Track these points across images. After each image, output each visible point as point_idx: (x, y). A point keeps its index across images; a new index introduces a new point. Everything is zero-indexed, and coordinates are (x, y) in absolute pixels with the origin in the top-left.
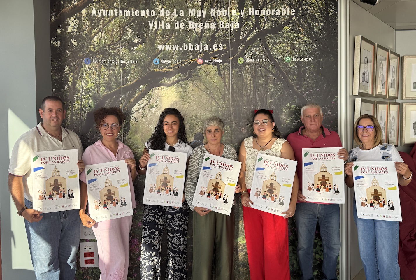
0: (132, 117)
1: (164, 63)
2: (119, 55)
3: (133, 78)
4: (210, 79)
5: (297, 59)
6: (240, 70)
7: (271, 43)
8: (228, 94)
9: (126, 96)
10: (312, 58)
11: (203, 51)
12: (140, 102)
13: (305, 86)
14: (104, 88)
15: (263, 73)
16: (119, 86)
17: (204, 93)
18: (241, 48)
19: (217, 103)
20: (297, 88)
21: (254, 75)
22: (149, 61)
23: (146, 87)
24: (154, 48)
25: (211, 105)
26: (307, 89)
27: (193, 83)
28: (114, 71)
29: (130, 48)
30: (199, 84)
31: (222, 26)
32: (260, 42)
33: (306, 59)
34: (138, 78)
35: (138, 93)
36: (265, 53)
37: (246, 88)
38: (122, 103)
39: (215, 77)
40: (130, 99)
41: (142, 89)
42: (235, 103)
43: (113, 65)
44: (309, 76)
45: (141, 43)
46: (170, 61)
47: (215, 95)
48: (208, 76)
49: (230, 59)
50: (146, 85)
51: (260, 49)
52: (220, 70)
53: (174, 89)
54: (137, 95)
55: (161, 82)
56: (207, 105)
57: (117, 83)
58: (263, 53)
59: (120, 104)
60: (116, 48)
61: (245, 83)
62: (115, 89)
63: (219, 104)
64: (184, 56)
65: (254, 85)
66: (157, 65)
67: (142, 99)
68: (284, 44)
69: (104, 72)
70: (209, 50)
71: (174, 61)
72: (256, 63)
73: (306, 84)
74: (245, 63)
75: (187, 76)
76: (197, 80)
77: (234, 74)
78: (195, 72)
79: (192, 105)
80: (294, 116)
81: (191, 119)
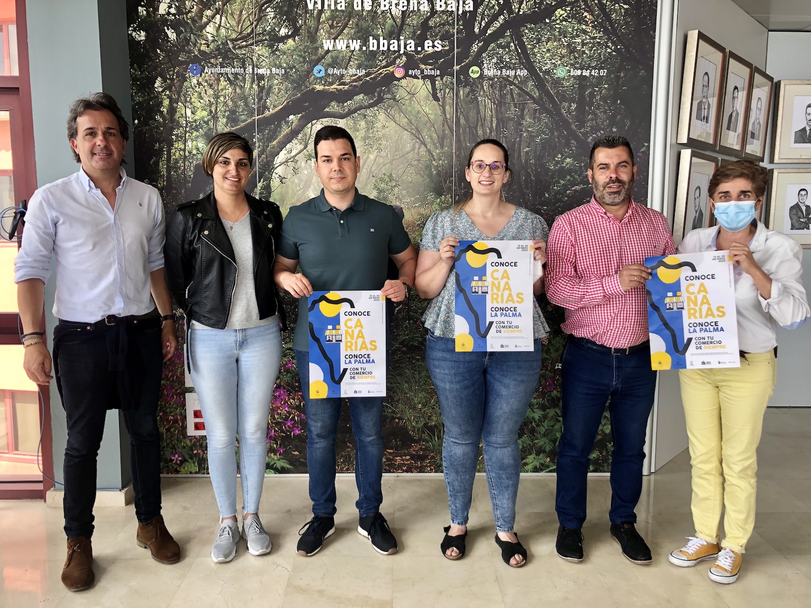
0: (274, 174)
1: (333, 75)
2: (251, 59)
3: (276, 101)
4: (417, 107)
5: (579, 72)
6: (472, 91)
7: (530, 40)
8: (449, 135)
9: (263, 135)
10: (606, 71)
11: (405, 53)
12: (288, 146)
13: (590, 123)
14: (225, 120)
15: (515, 96)
16: (252, 116)
17: (406, 132)
18: (475, 48)
19: (429, 151)
20: (576, 126)
21: (498, 100)
22: (306, 71)
23: (300, 119)
24: (315, 45)
25: (419, 155)
26: (595, 129)
27: (385, 113)
28: (242, 89)
29: (271, 46)
30: (398, 115)
31: (441, 6)
32: (512, 38)
33: (595, 73)
34: (285, 102)
35: (285, 130)
36: (520, 58)
37: (482, 125)
38: (257, 148)
39: (426, 103)
40: (271, 142)
41: (292, 123)
42: (462, 151)
43: (240, 78)
44: (599, 105)
45: (292, 36)
46: (344, 72)
47: (426, 137)
48: (414, 101)
49: (456, 68)
50: (300, 115)
51: (510, 51)
52: (436, 90)
53: (352, 124)
54: (283, 133)
55: (327, 110)
56: (410, 156)
57: (248, 111)
58: (516, 59)
60: (246, 46)
61: (482, 115)
62: (244, 121)
63: (432, 154)
64: (371, 62)
65: (497, 119)
66: (321, 78)
67: (293, 141)
68: (555, 44)
69: (224, 91)
70: (417, 52)
71: (352, 71)
72: (503, 78)
73: (592, 120)
74: (482, 76)
75: (375, 99)
76: (393, 107)
77: (462, 97)
78: (389, 93)
79: (383, 153)
80: (569, 177)
81: (382, 180)
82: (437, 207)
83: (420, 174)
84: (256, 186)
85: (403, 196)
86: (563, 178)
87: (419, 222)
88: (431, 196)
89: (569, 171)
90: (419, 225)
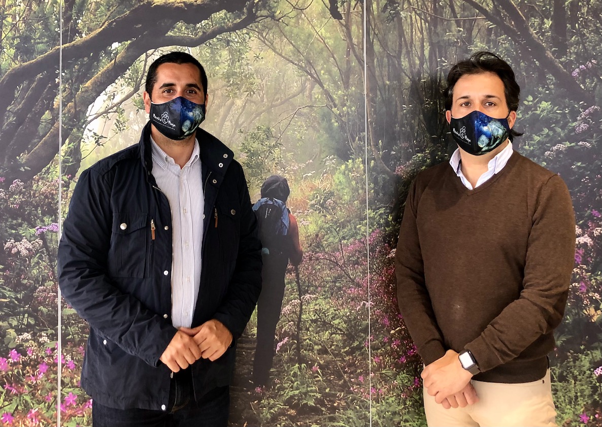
0: (86, 132)
3: (92, 21)
4: (308, 28)
8: (357, 68)
9: (71, 73)
12: (110, 89)
13: (575, 48)
14: (13, 51)
15: (457, 9)
16: (55, 45)
17: (290, 65)
19: (327, 93)
20: (553, 53)
21: (431, 16)
23: (128, 48)
25: (311, 98)
26: (584, 57)
27: (259, 38)
28: (41, 5)
30: (278, 40)
34: (106, 23)
35: (105, 65)
37: (408, 53)
38: (60, 92)
39: (322, 22)
40: (82, 82)
41: (117, 54)
42: (378, 93)
44: (586, 21)
47: (322, 72)
48: (302, 19)
50: (129, 42)
52: (336, 2)
53: (208, 55)
54: (102, 70)
55: (170, 33)
56: (298, 100)
57: (48, 37)
59: (55, 95)
61: (408, 37)
62: (42, 52)
63: (331, 97)
65: (431, 44)
67: (117, 81)
69: (14, 8)
73: (578, 43)
75: (244, 17)
76: (270, 29)
77: (375, 13)
78: (265, 8)
79: (256, 97)
80: (546, 131)
81: (254, 137)
82: (341, 178)
83: (314, 128)
84: (57, 150)
85: (287, 161)
86: (538, 132)
87: (313, 202)
88: (331, 161)
89: (547, 122)
90: (313, 206)
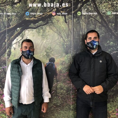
0: (12, 47)
1: (32, 15)
2: (6, 10)
3: (13, 23)
4: (60, 25)
5: (115, 13)
6: (78, 20)
7: (98, 3)
8: (70, 34)
9: (9, 34)
11: (56, 8)
12: (17, 38)
15: (93, 21)
16: (5, 28)
17: (56, 33)
18: (79, 5)
19: (64, 40)
20: (114, 31)
21: (87, 23)
22: (23, 14)
23: (21, 29)
24: (26, 5)
25: (60, 41)
27: (49, 27)
28: (2, 20)
29: (12, 6)
30: (53, 28)
32: (92, 2)
34: (16, 24)
35: (16, 33)
36: (95, 9)
37: (82, 31)
39: (63, 24)
40: (11, 36)
41: (18, 30)
42: (75, 40)
43: (2, 16)
45: (19, 2)
46: (35, 14)
47: (63, 35)
48: (58, 23)
49: (73, 12)
51: (91, 6)
52: (66, 19)
54: (15, 34)
55: (30, 26)
56: (57, 41)
57: (4, 27)
58: (93, 9)
59: (6, 39)
60: (4, 6)
61: (82, 27)
62: (3, 30)
63: (65, 41)
64: (44, 11)
65: (87, 29)
66: (28, 16)
67: (18, 36)
68: (107, 4)
70: (59, 7)
71: (38, 13)
72: (89, 15)
74: (82, 15)
75: (46, 23)
76: (52, 25)
77: (75, 22)
78: (50, 20)
79: (48, 40)
81: (48, 49)
82: (66, 58)
83: (61, 47)
84: (6, 51)
85: (55, 54)
86: (110, 49)
87: (60, 63)
88: (64, 54)
89: (112, 47)
90: (60, 64)
